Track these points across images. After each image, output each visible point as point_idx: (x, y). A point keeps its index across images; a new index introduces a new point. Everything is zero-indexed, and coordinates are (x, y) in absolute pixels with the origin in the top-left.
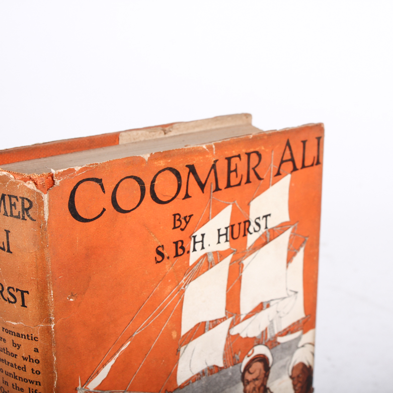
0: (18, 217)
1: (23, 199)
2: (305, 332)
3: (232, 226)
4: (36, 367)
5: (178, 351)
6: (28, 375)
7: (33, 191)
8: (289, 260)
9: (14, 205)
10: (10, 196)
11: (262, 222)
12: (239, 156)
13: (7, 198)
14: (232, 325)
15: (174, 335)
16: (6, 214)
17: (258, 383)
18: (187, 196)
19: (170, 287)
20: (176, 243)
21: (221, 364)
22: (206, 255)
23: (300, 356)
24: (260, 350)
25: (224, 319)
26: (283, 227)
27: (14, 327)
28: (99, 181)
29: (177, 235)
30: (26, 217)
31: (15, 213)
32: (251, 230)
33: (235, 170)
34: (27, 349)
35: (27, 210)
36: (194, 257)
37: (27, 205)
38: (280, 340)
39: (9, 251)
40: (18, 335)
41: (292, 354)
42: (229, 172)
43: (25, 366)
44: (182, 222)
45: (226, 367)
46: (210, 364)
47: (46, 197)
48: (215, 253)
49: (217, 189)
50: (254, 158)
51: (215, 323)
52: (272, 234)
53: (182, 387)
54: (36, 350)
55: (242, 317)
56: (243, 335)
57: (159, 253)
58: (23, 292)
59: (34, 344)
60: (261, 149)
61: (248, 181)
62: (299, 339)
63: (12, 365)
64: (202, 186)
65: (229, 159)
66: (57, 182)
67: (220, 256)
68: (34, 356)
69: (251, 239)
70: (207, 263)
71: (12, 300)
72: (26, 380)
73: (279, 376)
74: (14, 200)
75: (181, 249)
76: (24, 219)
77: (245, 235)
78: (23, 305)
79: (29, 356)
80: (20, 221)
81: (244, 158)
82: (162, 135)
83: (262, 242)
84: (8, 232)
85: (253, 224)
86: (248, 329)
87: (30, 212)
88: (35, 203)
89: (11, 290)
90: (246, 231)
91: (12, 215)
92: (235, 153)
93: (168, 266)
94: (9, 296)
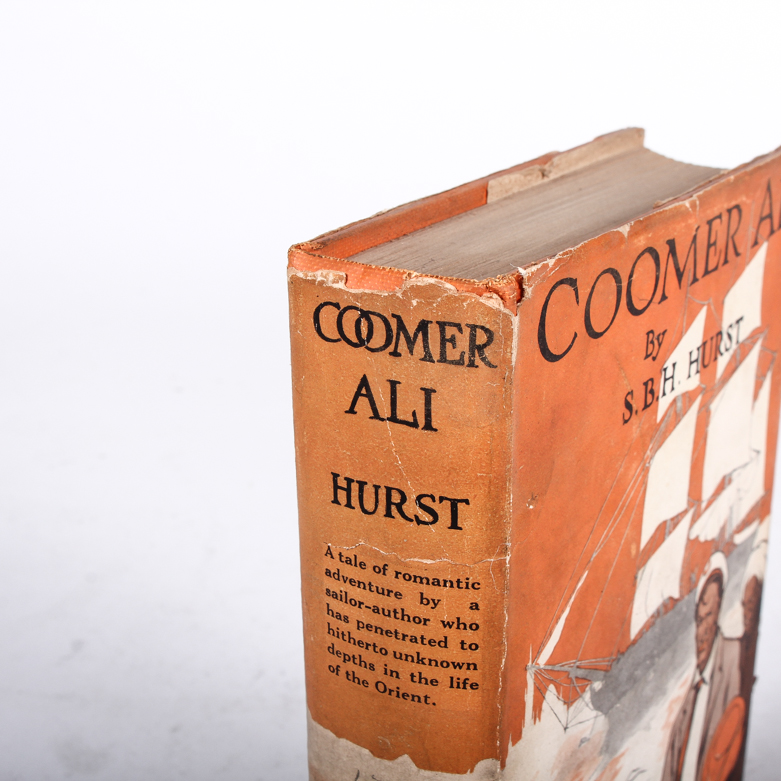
0: (459, 363)
1: (473, 328)
2: (761, 521)
3: (704, 344)
4: (469, 636)
5: (635, 578)
6: (453, 653)
7: (497, 313)
8: (756, 396)
9: (453, 340)
10: (442, 325)
11: (733, 333)
12: (719, 217)
13: (434, 331)
14: (694, 521)
15: (634, 552)
16: (428, 358)
17: (710, 619)
18: (664, 297)
19: (634, 465)
20: (646, 384)
21: (676, 595)
22: (675, 401)
24: (718, 561)
25: (685, 512)
26: (753, 337)
27: (427, 568)
28: (572, 282)
29: (645, 369)
30: (478, 361)
31: (453, 354)
32: (722, 349)
33: (715, 243)
34: (453, 603)
35: (481, 348)
36: (663, 404)
37: (481, 338)
38: (739, 539)
39: (428, 426)
40: (436, 583)
42: (709, 246)
43: (446, 638)
44: (657, 344)
45: (682, 596)
46: (666, 596)
47: (516, 320)
48: (684, 395)
49: (695, 280)
50: (735, 213)
51: (676, 521)
52: (744, 350)
53: (635, 642)
54: (475, 607)
55: (704, 505)
56: (702, 539)
57: (628, 406)
58: (454, 503)
59: (472, 596)
60: (742, 199)
61: (726, 262)
63: (414, 640)
64: (680, 275)
65: (710, 223)
66: (529, 291)
67: (689, 397)
68: (468, 617)
69: (723, 362)
70: (675, 415)
71: (427, 518)
72: (445, 664)
73: (731, 605)
74: (450, 331)
75: (651, 392)
76: (472, 364)
77: (716, 359)
78: (454, 525)
79: (458, 619)
80: (463, 369)
81: (725, 217)
83: (732, 369)
84: (428, 393)
85: (725, 337)
86: (708, 528)
87: (487, 352)
88: (499, 334)
89: (426, 501)
90: (718, 351)
91: (443, 359)
92: (717, 213)
93: (636, 427)
94: (420, 512)
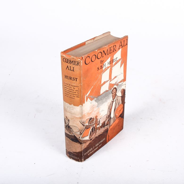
0: (76, 65)
1: (77, 62)
2: (124, 82)
3: (110, 61)
4: (78, 92)
5: (101, 87)
6: (77, 94)
7: (80, 60)
8: (121, 66)
9: (75, 63)
10: (75, 61)
11: (116, 60)
12: (112, 47)
13: (74, 62)
14: (110, 81)
15: (100, 84)
16: (73, 64)
17: (115, 93)
18: (103, 57)
19: (100, 75)
20: (101, 66)
21: (108, 90)
22: (106, 68)
23: (123, 87)
24: (115, 86)
25: (109, 80)
26: (120, 60)
27: (74, 85)
28: (89, 57)
29: (101, 65)
30: (78, 65)
31: (76, 64)
32: (114, 61)
33: (111, 50)
34: (76, 89)
35: (78, 64)
36: (104, 68)
37: (78, 63)
38: (119, 84)
39: (73, 71)
40: (75, 86)
41: (121, 87)
42: (110, 50)
43: (76, 92)
44: (102, 62)
45: (109, 90)
46: (106, 90)
47: (82, 61)
48: (107, 67)
49: (108, 54)
50: (115, 46)
51: (107, 81)
52: (118, 61)
53: (101, 95)
54: (79, 89)
55: (112, 80)
56: (112, 83)
57: (98, 69)
58: (76, 79)
59: (78, 88)
60: (116, 44)
61: (113, 52)
62: (123, 83)
63: (73, 92)
64: (105, 54)
65: (110, 48)
66: (83, 58)
67: (108, 67)
68: (78, 90)
69: (114, 63)
70: (106, 70)
71: (74, 80)
72: (76, 95)
73: (119, 92)
74: (75, 62)
75: (102, 67)
76: (77, 65)
77: (113, 63)
78: (76, 81)
81: (113, 47)
82: (93, 41)
83: (116, 64)
84: (73, 68)
85: (114, 60)
86: (113, 82)
87: (79, 64)
88: (80, 62)
89: (74, 78)
90: (113, 62)
91: (75, 65)
92: (111, 46)
93: (99, 71)
94: (73, 79)
